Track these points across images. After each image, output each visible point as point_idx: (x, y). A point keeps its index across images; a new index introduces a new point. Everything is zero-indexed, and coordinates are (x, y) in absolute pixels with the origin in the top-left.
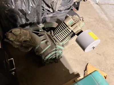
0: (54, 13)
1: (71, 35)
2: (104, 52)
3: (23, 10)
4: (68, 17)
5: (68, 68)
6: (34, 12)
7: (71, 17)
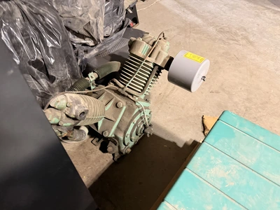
0: (99, 46)
1: (155, 72)
2: (222, 85)
3: (39, 60)
4: (135, 41)
5: (171, 140)
6: (61, 56)
7: (140, 39)
